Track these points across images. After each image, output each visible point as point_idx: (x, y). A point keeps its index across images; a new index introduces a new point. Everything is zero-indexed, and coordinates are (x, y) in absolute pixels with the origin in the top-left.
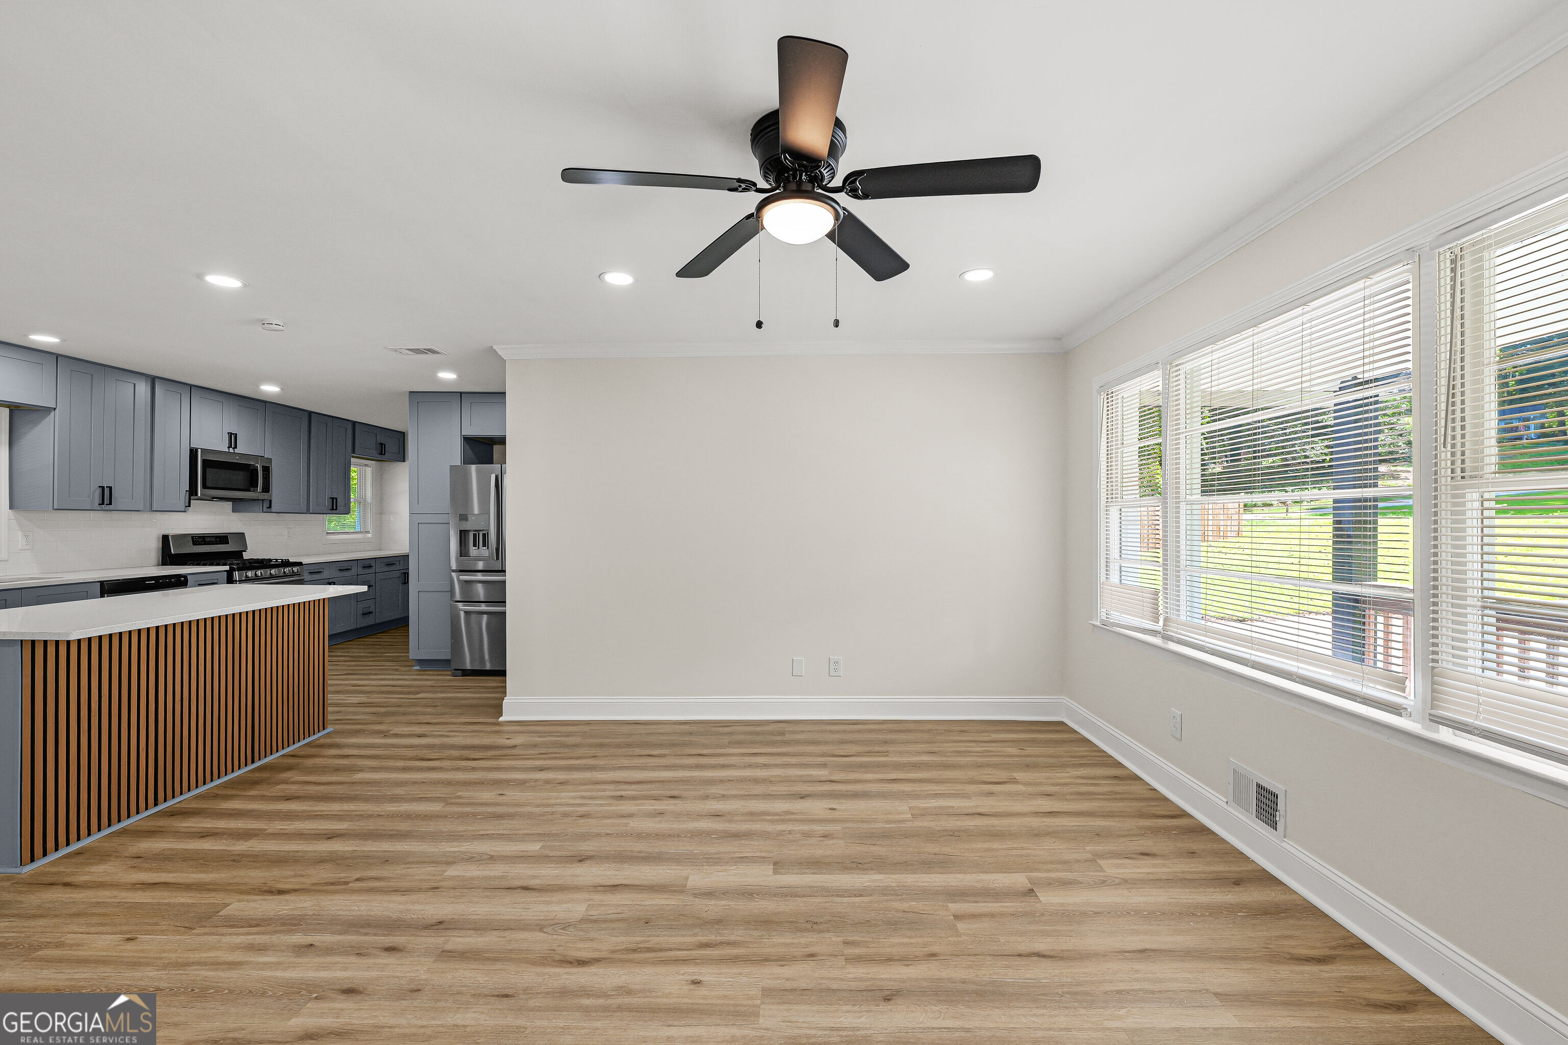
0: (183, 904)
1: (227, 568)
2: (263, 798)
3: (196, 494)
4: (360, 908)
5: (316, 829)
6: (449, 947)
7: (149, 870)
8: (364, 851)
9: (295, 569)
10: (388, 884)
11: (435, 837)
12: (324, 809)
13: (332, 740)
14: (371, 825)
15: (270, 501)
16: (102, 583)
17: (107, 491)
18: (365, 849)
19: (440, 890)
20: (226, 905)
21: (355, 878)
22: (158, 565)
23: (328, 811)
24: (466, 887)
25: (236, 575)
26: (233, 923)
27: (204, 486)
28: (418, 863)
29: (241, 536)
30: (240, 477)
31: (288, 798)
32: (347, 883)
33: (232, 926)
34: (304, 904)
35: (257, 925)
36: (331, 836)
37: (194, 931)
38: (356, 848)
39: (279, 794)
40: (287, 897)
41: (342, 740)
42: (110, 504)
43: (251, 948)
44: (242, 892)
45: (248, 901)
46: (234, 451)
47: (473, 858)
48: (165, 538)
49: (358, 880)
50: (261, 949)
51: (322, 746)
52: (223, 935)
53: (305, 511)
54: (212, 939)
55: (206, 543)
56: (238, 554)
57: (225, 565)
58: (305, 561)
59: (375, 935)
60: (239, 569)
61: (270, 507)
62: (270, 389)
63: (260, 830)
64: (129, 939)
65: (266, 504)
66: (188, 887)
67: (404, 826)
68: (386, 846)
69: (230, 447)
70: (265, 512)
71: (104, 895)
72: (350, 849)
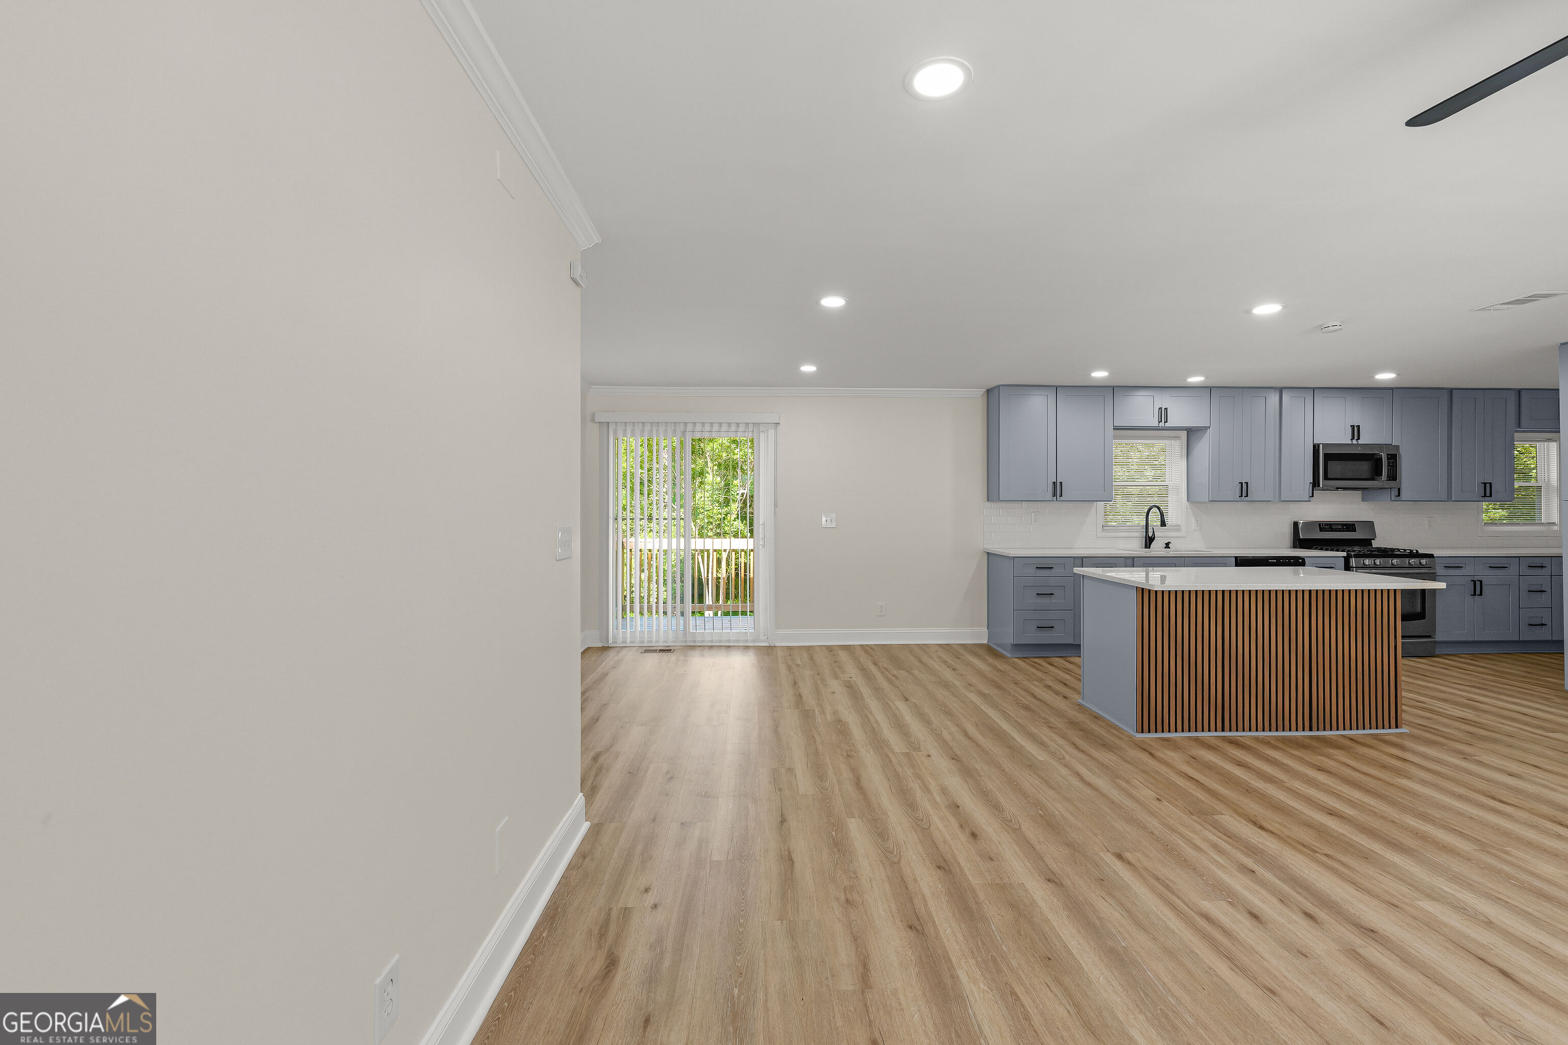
0: (1198, 798)
1: (1345, 554)
2: (1301, 760)
3: (1319, 486)
4: (1310, 874)
5: (1325, 802)
6: (1361, 951)
7: (1194, 768)
8: (1352, 839)
9: (1424, 561)
10: (1351, 874)
11: (1436, 868)
12: (1345, 791)
13: (1401, 740)
14: (1375, 824)
15: (1399, 489)
16: (1236, 558)
17: (1244, 486)
18: (1354, 838)
19: (1398, 910)
20: (1222, 814)
21: (1326, 852)
22: (1291, 548)
23: (1347, 794)
24: (1431, 926)
25: (1353, 562)
26: (1218, 827)
27: (1326, 478)
28: (1396, 877)
29: (1370, 525)
30: (1364, 467)
31: (1320, 769)
32: (1315, 852)
33: (1214, 827)
34: (1271, 845)
35: (1229, 837)
36: (1332, 813)
37: (1192, 816)
38: (1346, 834)
39: (1315, 763)
40: (1263, 833)
41: (1412, 745)
42: (1247, 496)
43: (1215, 846)
44: (1236, 812)
45: (1236, 819)
46: (1358, 442)
47: (1464, 909)
48: (1296, 524)
49: (1327, 855)
50: (1220, 851)
51: (1385, 742)
52: (1206, 829)
53: (1446, 500)
54: (1198, 827)
55: (1332, 530)
56: (1367, 542)
57: (1343, 551)
58: (1436, 553)
59: (1305, 898)
60: (1356, 556)
61: (1399, 495)
62: (1385, 377)
63: (1281, 780)
64: (1158, 799)
65: (1395, 492)
66: (1208, 790)
67: (1409, 841)
68: (1377, 847)
69: (1353, 438)
70: (1394, 501)
71: (1163, 769)
72: (1342, 831)
